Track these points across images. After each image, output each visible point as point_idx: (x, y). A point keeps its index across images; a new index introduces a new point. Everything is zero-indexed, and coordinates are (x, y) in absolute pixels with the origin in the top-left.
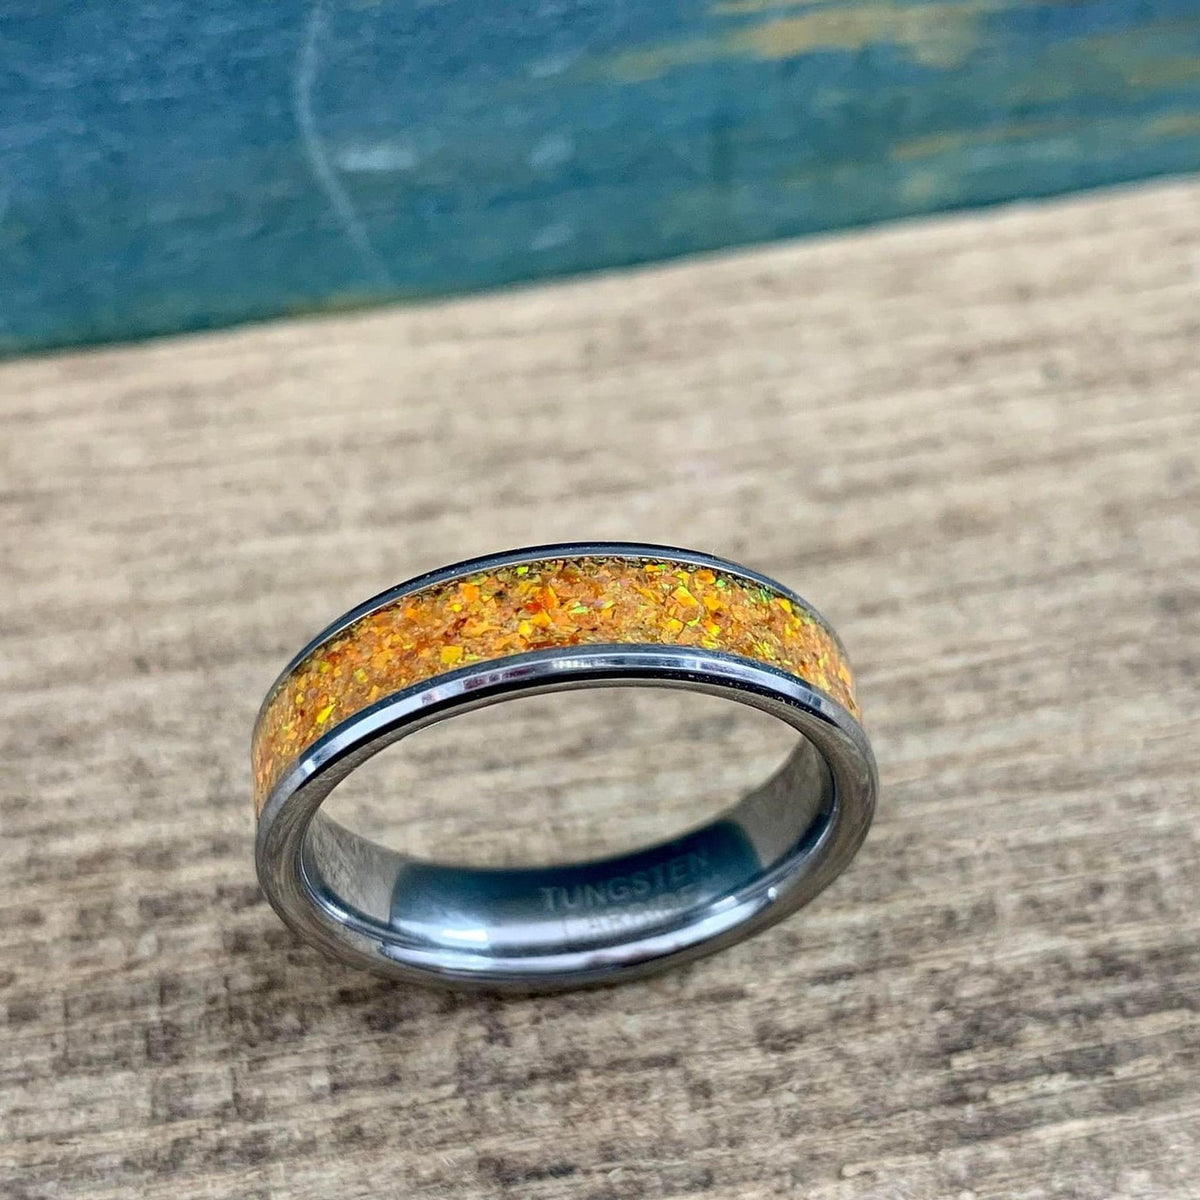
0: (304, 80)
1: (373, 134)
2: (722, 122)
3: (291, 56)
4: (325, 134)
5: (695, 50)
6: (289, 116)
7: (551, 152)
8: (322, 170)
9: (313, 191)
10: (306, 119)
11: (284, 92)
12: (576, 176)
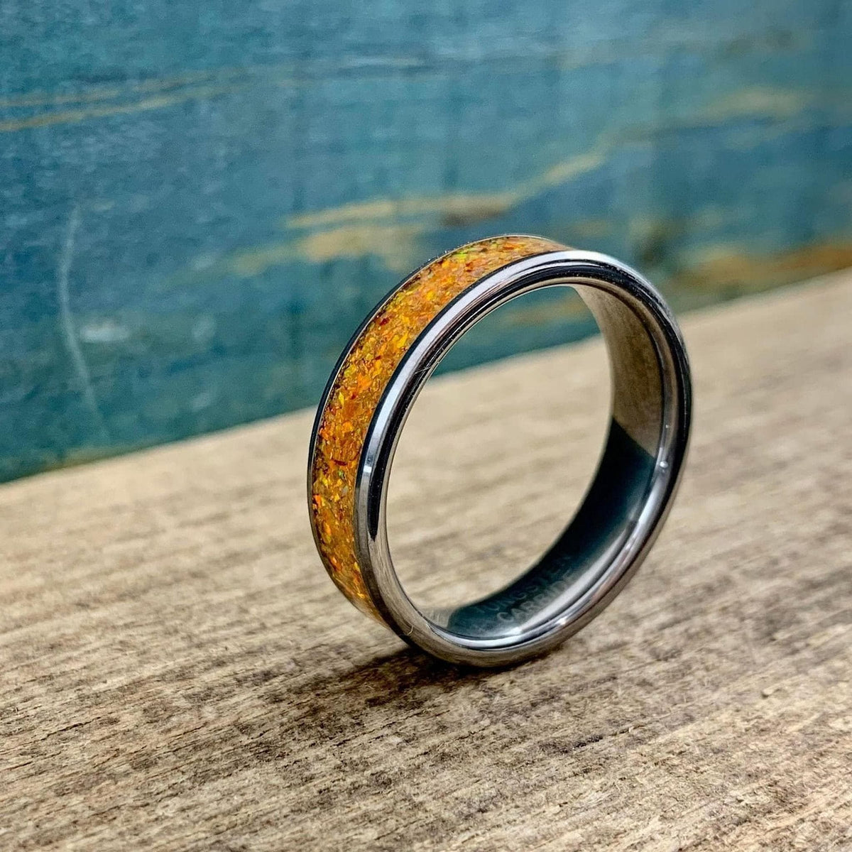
4: (75, 309)
5: (276, 254)
7: (203, 329)
12: (217, 349)
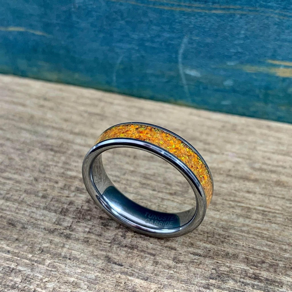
0: (181, 51)
1: (193, 67)
2: (267, 88)
3: (179, 45)
4: (183, 64)
6: (177, 58)
8: (181, 72)
9: (179, 76)
10: (180, 60)
11: (177, 52)
12: (233, 90)
